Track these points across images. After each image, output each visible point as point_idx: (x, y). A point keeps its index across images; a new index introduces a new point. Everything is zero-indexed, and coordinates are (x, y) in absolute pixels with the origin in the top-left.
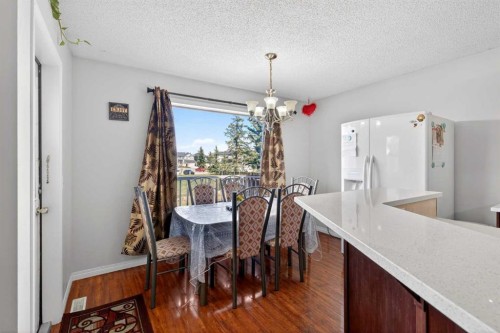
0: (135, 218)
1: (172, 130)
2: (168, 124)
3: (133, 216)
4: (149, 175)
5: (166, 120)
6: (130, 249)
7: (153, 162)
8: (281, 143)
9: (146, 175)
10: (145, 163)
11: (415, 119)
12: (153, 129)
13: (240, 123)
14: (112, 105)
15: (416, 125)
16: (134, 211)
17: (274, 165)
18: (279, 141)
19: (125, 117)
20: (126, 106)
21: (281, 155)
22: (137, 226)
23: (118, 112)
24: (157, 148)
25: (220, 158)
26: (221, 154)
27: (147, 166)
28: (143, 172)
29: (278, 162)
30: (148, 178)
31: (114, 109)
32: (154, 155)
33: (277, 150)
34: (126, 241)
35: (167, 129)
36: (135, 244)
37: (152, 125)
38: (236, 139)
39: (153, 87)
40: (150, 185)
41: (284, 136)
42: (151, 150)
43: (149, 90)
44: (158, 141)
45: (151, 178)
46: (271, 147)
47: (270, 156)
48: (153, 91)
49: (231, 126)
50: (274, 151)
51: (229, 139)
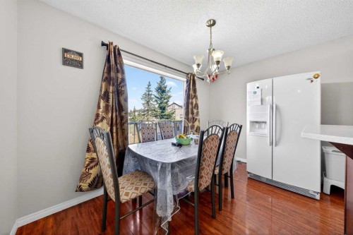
0: (90, 157)
1: (123, 80)
2: (120, 76)
3: (88, 155)
4: (103, 118)
5: (118, 72)
6: (85, 186)
7: (107, 107)
8: (197, 98)
9: (100, 118)
10: (99, 107)
11: (312, 77)
12: (106, 78)
13: (150, 93)
14: (65, 51)
15: (312, 81)
16: (88, 150)
17: (193, 113)
18: (195, 97)
19: (79, 65)
20: (81, 55)
21: (196, 106)
22: (92, 165)
23: (72, 59)
24: (111, 95)
25: (136, 113)
26: (137, 111)
27: (101, 110)
28: (98, 115)
29: (195, 111)
30: (102, 120)
31: (68, 56)
32: (108, 101)
33: (194, 103)
34: (81, 179)
35: (119, 80)
36: (89, 181)
37: (106, 75)
38: (148, 102)
39: (107, 42)
40: (104, 126)
41: (198, 93)
42: (105, 96)
43: (103, 44)
44: (111, 89)
45: (105, 121)
46: (190, 100)
47: (190, 107)
48: (107, 45)
49: (145, 94)
50: (192, 103)
51: (144, 102)
